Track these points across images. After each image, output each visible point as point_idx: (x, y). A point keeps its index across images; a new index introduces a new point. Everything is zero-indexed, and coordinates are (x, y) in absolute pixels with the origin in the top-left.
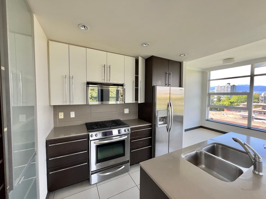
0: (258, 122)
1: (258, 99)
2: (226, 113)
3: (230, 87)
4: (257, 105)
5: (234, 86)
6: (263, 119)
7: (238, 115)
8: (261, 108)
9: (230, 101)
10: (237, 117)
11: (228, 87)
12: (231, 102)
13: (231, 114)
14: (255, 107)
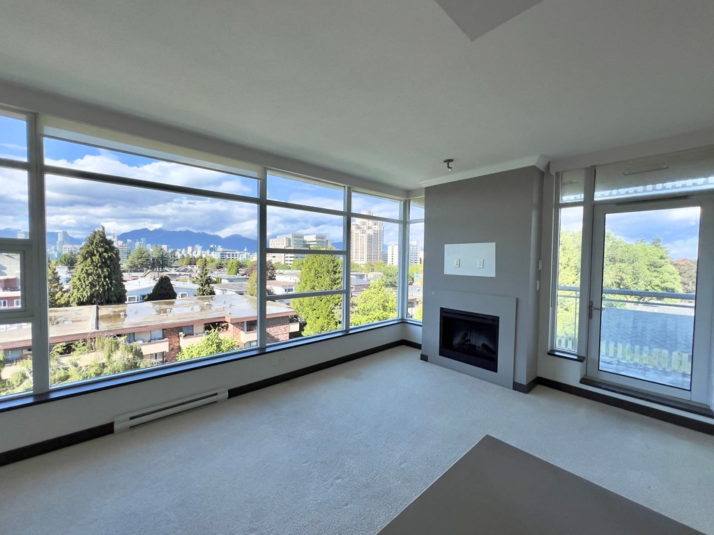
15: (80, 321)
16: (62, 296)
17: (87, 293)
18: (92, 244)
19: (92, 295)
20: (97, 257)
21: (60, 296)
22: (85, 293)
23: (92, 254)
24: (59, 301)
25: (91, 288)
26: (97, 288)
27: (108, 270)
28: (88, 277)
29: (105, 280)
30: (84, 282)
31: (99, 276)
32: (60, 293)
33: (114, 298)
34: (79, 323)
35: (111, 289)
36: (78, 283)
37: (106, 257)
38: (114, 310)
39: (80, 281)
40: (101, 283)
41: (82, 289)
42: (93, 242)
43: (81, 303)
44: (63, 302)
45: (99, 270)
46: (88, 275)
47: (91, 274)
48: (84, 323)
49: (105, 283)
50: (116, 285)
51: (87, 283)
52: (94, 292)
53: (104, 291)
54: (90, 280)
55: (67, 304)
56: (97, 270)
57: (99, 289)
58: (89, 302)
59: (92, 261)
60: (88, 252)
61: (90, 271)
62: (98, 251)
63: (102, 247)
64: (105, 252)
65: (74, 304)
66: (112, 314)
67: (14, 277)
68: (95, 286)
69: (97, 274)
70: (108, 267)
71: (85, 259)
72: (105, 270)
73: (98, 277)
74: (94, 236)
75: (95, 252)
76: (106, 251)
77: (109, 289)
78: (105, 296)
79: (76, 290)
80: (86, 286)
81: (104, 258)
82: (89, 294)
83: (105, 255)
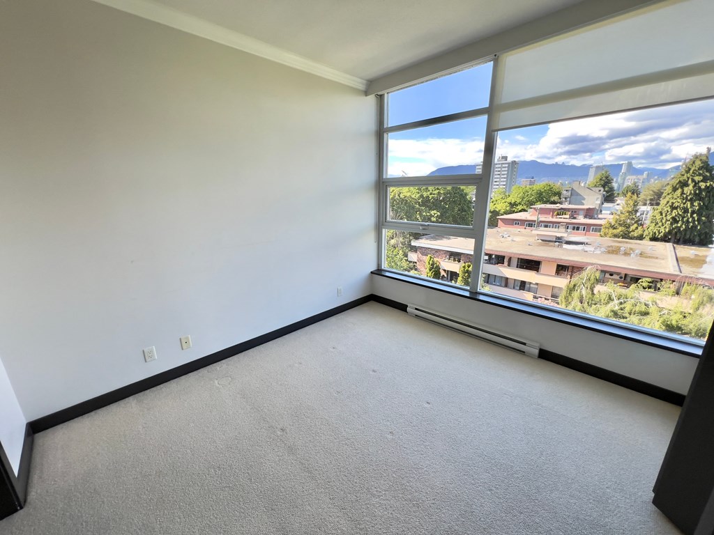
0: (573, 250)
1: (559, 194)
2: (505, 231)
3: (507, 165)
4: (562, 209)
5: (514, 163)
6: (582, 243)
7: (533, 236)
8: (568, 216)
9: (509, 200)
10: (531, 240)
11: (504, 166)
12: (510, 203)
13: (518, 235)
14: (558, 214)
15: (657, 258)
16: (637, 228)
17: (664, 230)
18: (688, 172)
19: (670, 232)
20: (691, 187)
21: (634, 228)
22: (662, 229)
23: (684, 184)
24: (632, 233)
25: (672, 224)
26: (679, 225)
27: (699, 204)
28: (672, 212)
29: (691, 216)
30: (666, 216)
31: (686, 211)
32: (636, 225)
33: (697, 239)
34: (656, 260)
35: (696, 227)
36: (658, 217)
37: (703, 187)
38: (697, 253)
39: (661, 214)
40: (685, 219)
41: (660, 224)
42: (690, 169)
43: (654, 239)
44: (636, 235)
45: (689, 203)
46: (673, 208)
47: (676, 208)
48: (662, 261)
49: (690, 220)
50: (704, 223)
51: (669, 217)
52: (673, 229)
53: (685, 230)
54: (674, 215)
55: (641, 238)
56: (684, 204)
57: (681, 226)
58: (665, 239)
59: (683, 193)
60: (680, 182)
61: (676, 204)
62: (693, 181)
63: (700, 175)
64: (702, 181)
65: (648, 238)
66: (692, 257)
67: (594, 207)
68: (677, 222)
69: (684, 208)
70: (700, 199)
71: (675, 189)
72: (696, 204)
73: (684, 212)
74: (694, 163)
75: (690, 181)
76: (705, 180)
77: (694, 227)
78: (685, 234)
79: (654, 224)
80: (667, 220)
81: (700, 188)
82: (667, 230)
83: (703, 185)
